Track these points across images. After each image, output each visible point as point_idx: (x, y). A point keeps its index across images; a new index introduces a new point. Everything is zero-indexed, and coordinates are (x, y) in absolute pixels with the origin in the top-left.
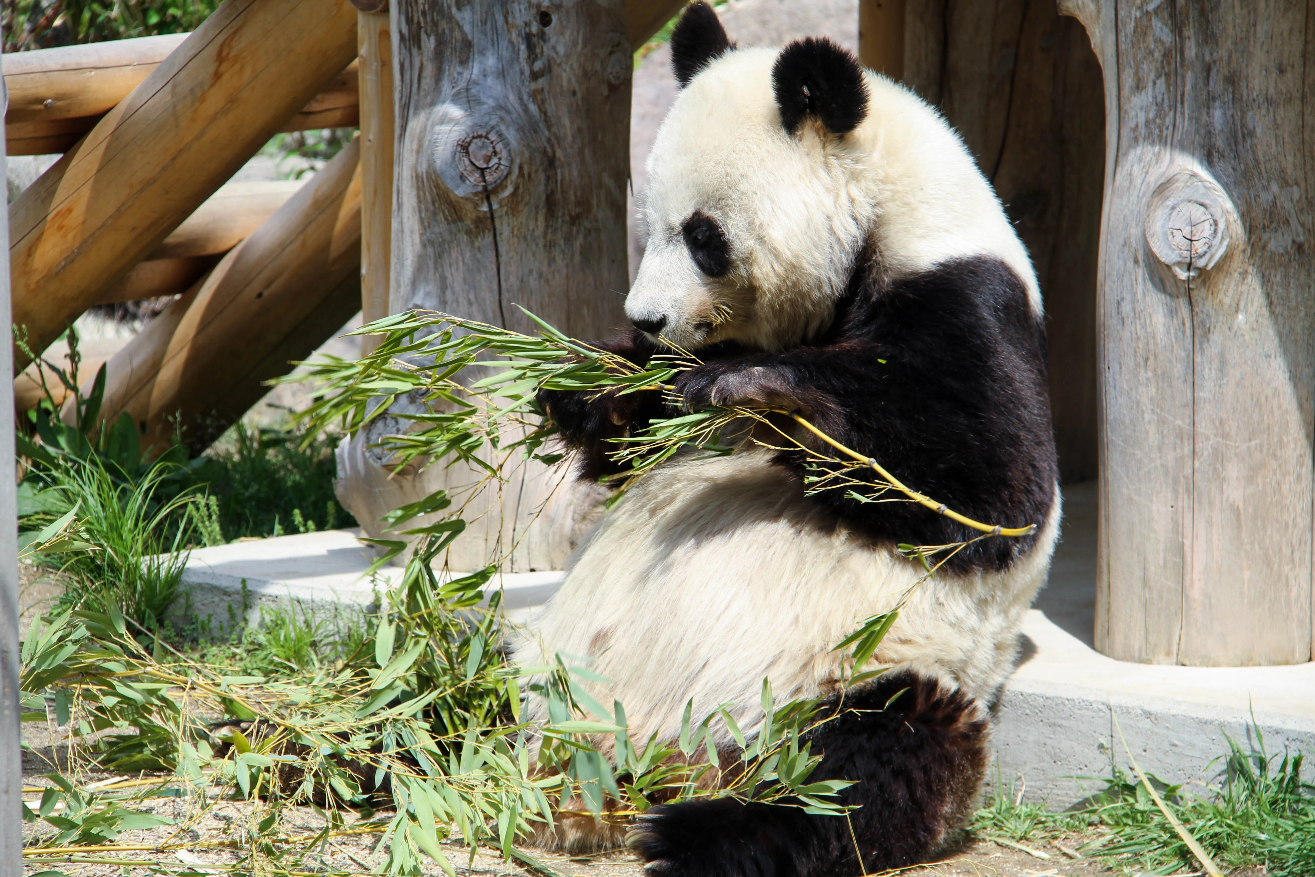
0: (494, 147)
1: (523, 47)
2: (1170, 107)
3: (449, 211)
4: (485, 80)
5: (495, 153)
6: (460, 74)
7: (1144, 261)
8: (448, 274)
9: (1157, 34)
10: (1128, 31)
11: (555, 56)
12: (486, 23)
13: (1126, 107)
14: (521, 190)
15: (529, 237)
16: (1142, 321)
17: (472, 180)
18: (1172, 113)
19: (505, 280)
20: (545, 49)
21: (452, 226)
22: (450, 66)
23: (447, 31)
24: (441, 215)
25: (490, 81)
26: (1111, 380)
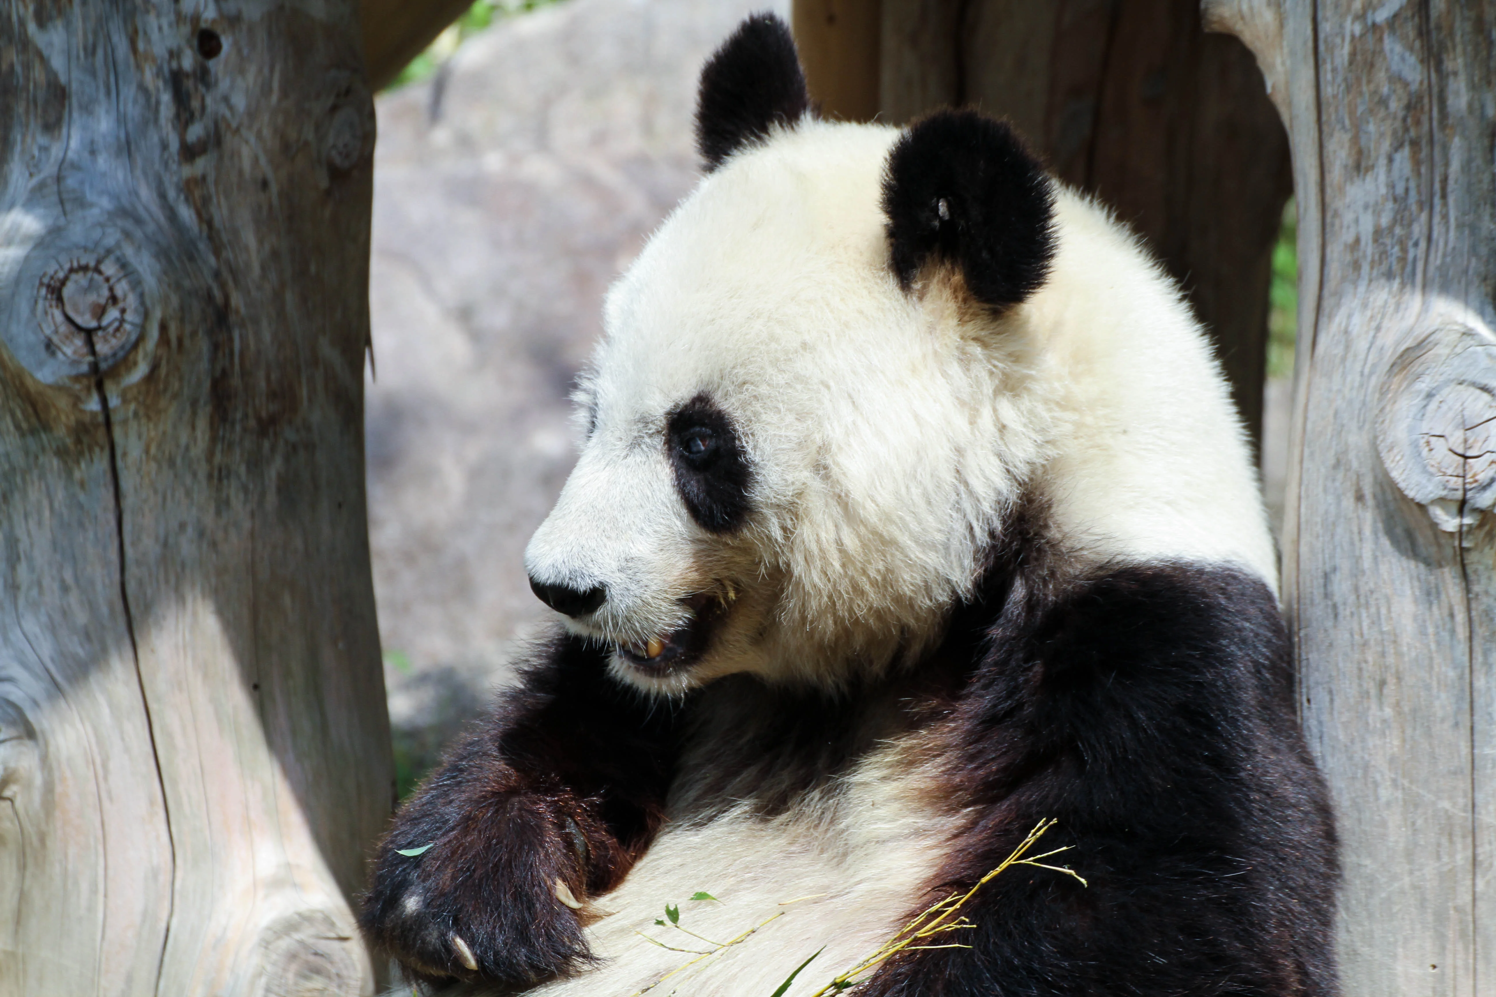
0: (111, 289)
1: (166, 98)
2: (1421, 205)
3: (24, 412)
4: (94, 161)
5: (114, 299)
6: (45, 149)
7: (1375, 496)
8: (20, 532)
9: (1394, 67)
10: (1338, 61)
11: (228, 114)
12: (94, 52)
13: (1335, 203)
14: (163, 371)
15: (179, 461)
16: (1373, 610)
17: (69, 351)
18: (1424, 216)
19: (133, 544)
20: (209, 101)
21: (30, 440)
22: (24, 136)
23: (18, 69)
24: (8, 419)
25: (103, 162)
26: (1313, 723)
